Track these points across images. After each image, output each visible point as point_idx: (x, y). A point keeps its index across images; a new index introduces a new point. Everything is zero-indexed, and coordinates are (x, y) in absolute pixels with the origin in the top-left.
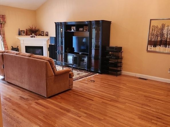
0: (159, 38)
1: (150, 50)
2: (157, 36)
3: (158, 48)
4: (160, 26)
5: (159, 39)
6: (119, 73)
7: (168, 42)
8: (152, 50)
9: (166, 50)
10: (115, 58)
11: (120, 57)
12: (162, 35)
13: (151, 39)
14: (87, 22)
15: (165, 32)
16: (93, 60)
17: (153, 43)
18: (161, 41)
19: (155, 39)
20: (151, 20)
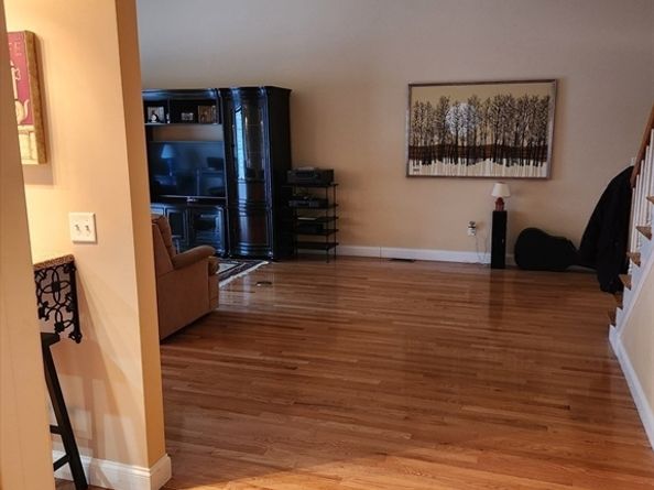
0: (436, 137)
1: (415, 173)
2: (430, 132)
3: (436, 167)
4: (435, 104)
5: (436, 141)
6: (331, 251)
7: (459, 149)
8: (421, 173)
9: (456, 169)
10: (317, 204)
11: (331, 202)
12: (443, 129)
13: (416, 140)
14: (212, 93)
15: (450, 119)
16: (244, 220)
17: (421, 154)
18: (442, 146)
19: (425, 143)
20: (411, 86)
